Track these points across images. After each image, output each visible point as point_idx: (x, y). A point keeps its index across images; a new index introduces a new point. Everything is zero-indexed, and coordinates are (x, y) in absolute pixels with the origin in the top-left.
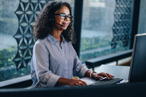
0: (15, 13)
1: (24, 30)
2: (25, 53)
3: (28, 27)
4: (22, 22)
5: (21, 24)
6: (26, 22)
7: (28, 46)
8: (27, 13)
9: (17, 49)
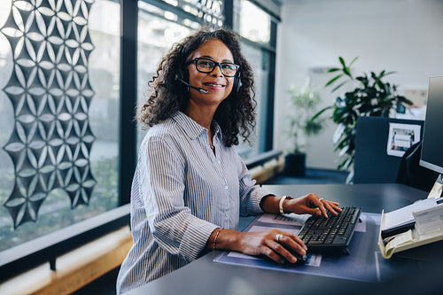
0: (4, 90)
1: (27, 132)
2: (33, 186)
3: (35, 125)
4: (21, 114)
5: (20, 119)
6: (31, 113)
7: (37, 170)
8: (31, 91)
9: (13, 177)
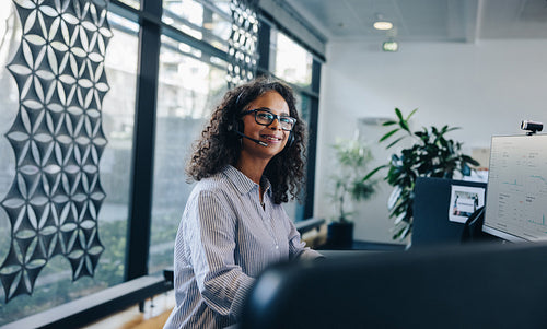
2: (31, 251)
3: (38, 177)
4: (23, 164)
5: (22, 169)
6: (35, 163)
7: (37, 231)
9: (9, 239)
